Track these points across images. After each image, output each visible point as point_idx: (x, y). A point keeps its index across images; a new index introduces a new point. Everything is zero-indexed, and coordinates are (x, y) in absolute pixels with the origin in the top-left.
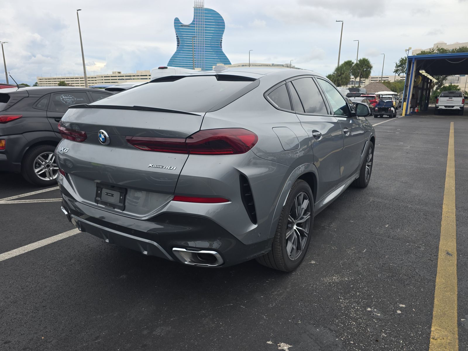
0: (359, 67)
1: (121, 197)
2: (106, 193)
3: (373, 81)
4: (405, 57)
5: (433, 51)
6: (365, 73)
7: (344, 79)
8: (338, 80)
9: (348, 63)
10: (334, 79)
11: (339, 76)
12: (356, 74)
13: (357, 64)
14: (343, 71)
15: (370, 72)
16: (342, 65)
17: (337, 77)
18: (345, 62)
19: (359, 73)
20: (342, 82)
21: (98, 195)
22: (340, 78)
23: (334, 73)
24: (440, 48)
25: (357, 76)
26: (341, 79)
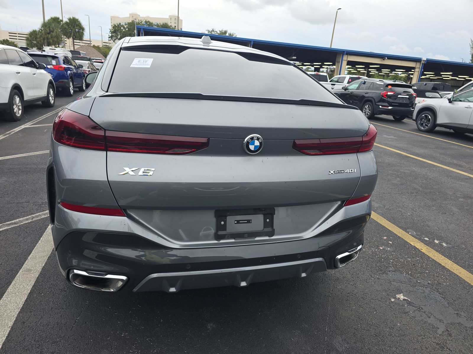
0: (70, 26)
1: (268, 220)
2: (235, 221)
3: (84, 44)
4: (117, 23)
5: (141, 23)
6: (77, 34)
7: (54, 38)
8: (48, 38)
9: (56, 20)
10: (42, 36)
11: (49, 34)
12: (68, 34)
13: (66, 23)
14: (52, 28)
15: (83, 34)
16: (49, 20)
17: (46, 34)
18: (52, 18)
19: (71, 33)
20: (53, 41)
21: (220, 228)
22: (50, 36)
23: (41, 29)
24: (147, 21)
25: (69, 36)
26: (52, 37)
